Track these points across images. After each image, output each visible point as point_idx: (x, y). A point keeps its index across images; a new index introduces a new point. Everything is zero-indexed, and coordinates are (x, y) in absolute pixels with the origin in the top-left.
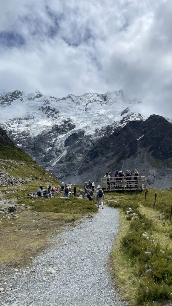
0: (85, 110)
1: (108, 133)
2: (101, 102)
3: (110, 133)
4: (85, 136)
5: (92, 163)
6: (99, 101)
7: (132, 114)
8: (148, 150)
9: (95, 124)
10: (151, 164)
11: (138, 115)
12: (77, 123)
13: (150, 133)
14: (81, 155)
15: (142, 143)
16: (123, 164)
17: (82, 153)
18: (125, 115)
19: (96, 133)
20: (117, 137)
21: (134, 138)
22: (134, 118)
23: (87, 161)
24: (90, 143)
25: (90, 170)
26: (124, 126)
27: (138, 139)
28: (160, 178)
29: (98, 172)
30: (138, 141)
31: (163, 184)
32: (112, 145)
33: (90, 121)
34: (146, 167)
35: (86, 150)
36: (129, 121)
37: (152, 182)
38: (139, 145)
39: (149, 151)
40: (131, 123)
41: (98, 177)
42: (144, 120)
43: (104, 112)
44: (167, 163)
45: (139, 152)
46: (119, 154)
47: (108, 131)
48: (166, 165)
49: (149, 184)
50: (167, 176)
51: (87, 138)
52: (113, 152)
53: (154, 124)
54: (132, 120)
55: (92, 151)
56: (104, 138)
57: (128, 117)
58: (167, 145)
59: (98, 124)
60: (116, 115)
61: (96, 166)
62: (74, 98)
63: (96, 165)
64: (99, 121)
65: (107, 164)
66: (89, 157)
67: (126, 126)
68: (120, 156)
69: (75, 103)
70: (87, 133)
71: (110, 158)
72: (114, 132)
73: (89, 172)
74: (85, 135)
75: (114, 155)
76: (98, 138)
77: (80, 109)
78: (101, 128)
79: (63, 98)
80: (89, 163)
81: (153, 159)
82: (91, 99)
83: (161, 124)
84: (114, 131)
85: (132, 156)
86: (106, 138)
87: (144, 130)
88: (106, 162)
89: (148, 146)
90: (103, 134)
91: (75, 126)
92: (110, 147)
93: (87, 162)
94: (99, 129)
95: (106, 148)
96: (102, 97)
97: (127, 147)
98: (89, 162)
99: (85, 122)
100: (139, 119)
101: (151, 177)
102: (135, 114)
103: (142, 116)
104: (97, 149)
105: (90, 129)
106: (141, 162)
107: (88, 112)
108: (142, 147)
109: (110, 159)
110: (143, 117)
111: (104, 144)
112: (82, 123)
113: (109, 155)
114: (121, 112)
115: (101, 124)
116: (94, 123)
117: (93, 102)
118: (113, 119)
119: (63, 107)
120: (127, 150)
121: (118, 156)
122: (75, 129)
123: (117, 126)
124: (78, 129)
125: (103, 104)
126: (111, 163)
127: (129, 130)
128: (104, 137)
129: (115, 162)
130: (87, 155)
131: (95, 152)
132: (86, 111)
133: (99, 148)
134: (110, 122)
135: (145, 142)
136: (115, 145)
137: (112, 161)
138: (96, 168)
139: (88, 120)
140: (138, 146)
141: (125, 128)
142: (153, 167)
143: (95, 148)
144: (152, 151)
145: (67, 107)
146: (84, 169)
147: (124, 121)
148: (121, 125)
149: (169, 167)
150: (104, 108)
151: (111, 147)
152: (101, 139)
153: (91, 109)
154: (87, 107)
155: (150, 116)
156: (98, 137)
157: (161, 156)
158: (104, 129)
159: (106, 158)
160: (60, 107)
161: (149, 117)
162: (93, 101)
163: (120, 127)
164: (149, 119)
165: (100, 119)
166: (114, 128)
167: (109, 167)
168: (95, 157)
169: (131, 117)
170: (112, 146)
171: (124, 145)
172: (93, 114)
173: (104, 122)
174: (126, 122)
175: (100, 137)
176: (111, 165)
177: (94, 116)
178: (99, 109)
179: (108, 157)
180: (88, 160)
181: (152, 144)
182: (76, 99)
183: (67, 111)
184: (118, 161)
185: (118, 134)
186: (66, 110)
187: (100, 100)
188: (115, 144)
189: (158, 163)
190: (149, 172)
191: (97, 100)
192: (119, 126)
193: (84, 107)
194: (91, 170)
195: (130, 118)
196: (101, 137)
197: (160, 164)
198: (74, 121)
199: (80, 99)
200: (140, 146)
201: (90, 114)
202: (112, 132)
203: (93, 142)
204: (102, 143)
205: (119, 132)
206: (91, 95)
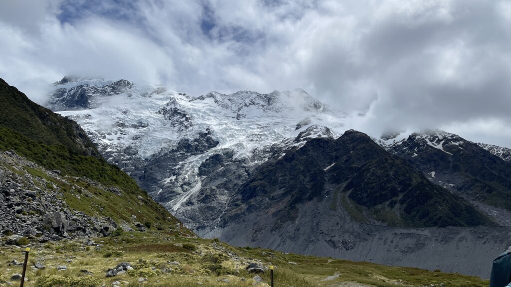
0: (237, 118)
1: (274, 157)
2: (263, 106)
3: (278, 156)
4: (235, 159)
5: (245, 208)
6: (260, 104)
7: (315, 127)
8: (342, 189)
9: (252, 140)
10: (349, 213)
11: (324, 130)
12: (222, 138)
13: (345, 159)
14: (226, 191)
15: (333, 176)
16: (300, 210)
17: (227, 189)
18: (303, 129)
19: (254, 156)
20: (290, 164)
21: (318, 167)
22: (318, 134)
23: (237, 202)
24: (242, 171)
25: (241, 219)
26: (303, 146)
27: (325, 170)
28: (365, 239)
29: (255, 224)
30: (325, 173)
31: (370, 249)
32: (281, 176)
33: (244, 135)
34: (340, 217)
35: (236, 185)
36: (310, 138)
37: (352, 245)
38: (327, 179)
39: (345, 190)
40: (314, 142)
41: (255, 233)
42: (336, 139)
43: (267, 123)
44: (376, 212)
45: (327, 192)
46: (294, 193)
47: (274, 154)
48: (375, 216)
49: (347, 249)
50: (378, 236)
51: (238, 163)
52: (283, 189)
53: (352, 145)
54: (314, 138)
55: (245, 185)
56: (267, 165)
57: (308, 131)
58: (376, 182)
59: (257, 140)
60: (288, 128)
61: (252, 212)
62: (219, 98)
63: (253, 210)
64: (259, 136)
65: (272, 209)
66: (240, 197)
67: (305, 146)
68: (295, 196)
69: (220, 106)
70: (238, 155)
71: (276, 199)
72: (285, 156)
73: (238, 223)
74: (234, 157)
75: (284, 195)
76: (256, 164)
77: (228, 115)
78: (262, 148)
79: (201, 96)
80: (240, 207)
81: (351, 205)
82: (247, 101)
83: (364, 145)
84: (284, 154)
85: (315, 198)
86: (270, 165)
87: (335, 154)
88: (270, 206)
89: (342, 182)
90: (265, 157)
91: (217, 143)
92: (277, 180)
93: (236, 205)
94: (260, 149)
95: (270, 181)
96: (265, 99)
97: (306, 182)
98: (240, 205)
99: (236, 136)
100: (325, 136)
101: (349, 236)
102: (319, 128)
103: (331, 132)
104: (256, 183)
105: (244, 148)
106: (331, 209)
107: (241, 122)
108: (331, 184)
109: (278, 202)
110: (333, 134)
111: (267, 175)
112: (231, 138)
113: (275, 194)
114: (296, 124)
115: (262, 141)
116: (250, 139)
117: (251, 106)
118: (283, 135)
119: (199, 111)
120: (307, 186)
121: (292, 197)
122: (219, 147)
123: (291, 146)
124: (223, 148)
125: (266, 109)
126: (279, 209)
127: (311, 153)
128: (267, 162)
129: (285, 207)
130: (237, 193)
131: (250, 188)
132: (238, 120)
133: (259, 181)
134: (277, 139)
135: (337, 175)
136: (286, 177)
137: (281, 205)
138: (252, 216)
139: (241, 133)
140: (325, 180)
141: (303, 150)
142: (353, 219)
143: (252, 181)
144: (350, 191)
145: (207, 112)
146: (231, 217)
147: (302, 139)
148: (296, 145)
149: (380, 220)
150: (268, 116)
151: (279, 180)
152: (261, 165)
153: (246, 116)
154: (240, 113)
155: (346, 132)
156: (256, 162)
157: (365, 200)
158: (267, 150)
159: (270, 199)
160: (194, 110)
161: (343, 133)
162: (250, 104)
163: (295, 147)
164: (343, 136)
165: (262, 133)
166: (284, 149)
167: (275, 215)
168: (251, 197)
169: (314, 133)
170: (281, 178)
171: (302, 177)
172: (249, 125)
173: (268, 139)
174: (304, 140)
175: (260, 163)
176: (279, 211)
177: (251, 128)
178: (259, 118)
179: (273, 198)
180: (239, 202)
181: (350, 178)
182: (222, 100)
183: (207, 117)
184: (292, 206)
185: (292, 159)
186: (204, 115)
187: (262, 103)
188: (286, 175)
189: (361, 211)
190: (346, 227)
191: (256, 102)
192: (293, 145)
193: (235, 112)
194: (243, 220)
195: (311, 134)
196: (263, 162)
197: (364, 213)
198: (218, 134)
199: (229, 100)
200: (329, 180)
201: (244, 123)
202: (281, 156)
203: (248, 170)
204: (263, 173)
205: (293, 156)
206: (247, 94)
